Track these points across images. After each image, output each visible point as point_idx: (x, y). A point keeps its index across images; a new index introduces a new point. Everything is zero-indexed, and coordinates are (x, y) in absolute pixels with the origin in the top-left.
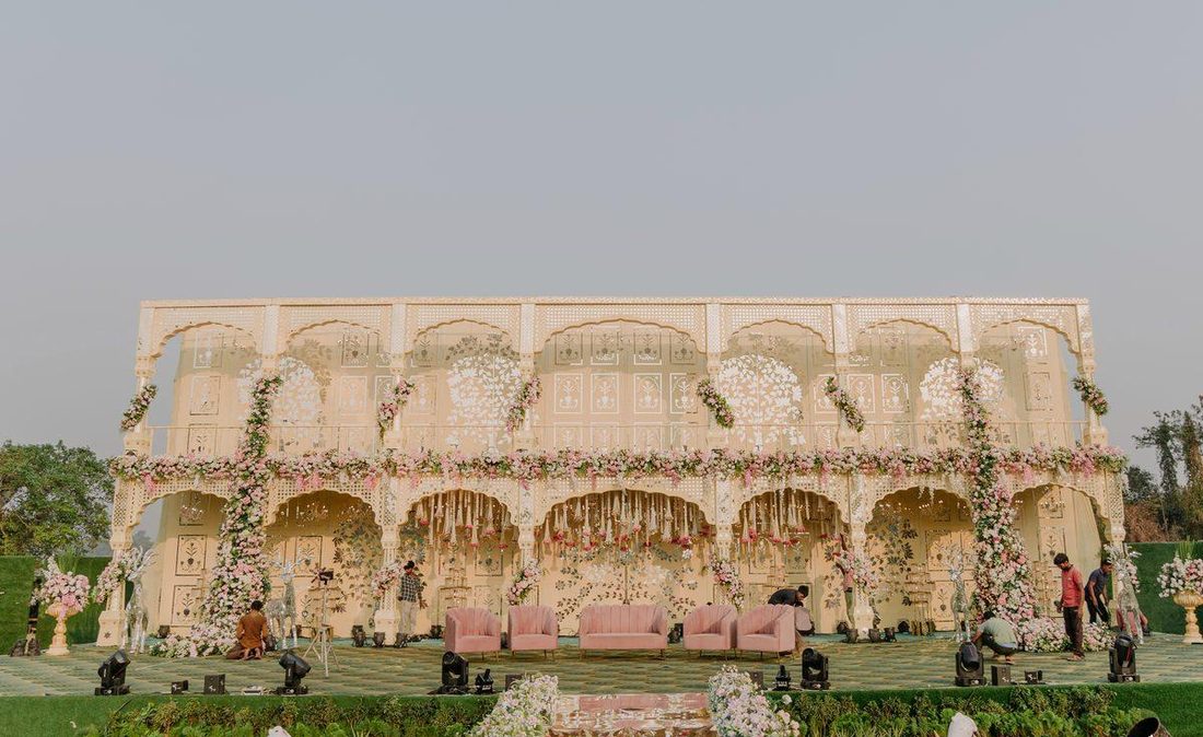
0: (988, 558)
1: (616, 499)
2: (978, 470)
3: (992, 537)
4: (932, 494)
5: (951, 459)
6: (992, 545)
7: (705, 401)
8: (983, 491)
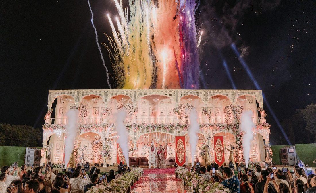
0: (238, 148)
1: (155, 134)
2: (236, 128)
3: (239, 143)
4: (226, 133)
5: (230, 126)
6: (239, 145)
7: (175, 113)
8: (237, 133)
